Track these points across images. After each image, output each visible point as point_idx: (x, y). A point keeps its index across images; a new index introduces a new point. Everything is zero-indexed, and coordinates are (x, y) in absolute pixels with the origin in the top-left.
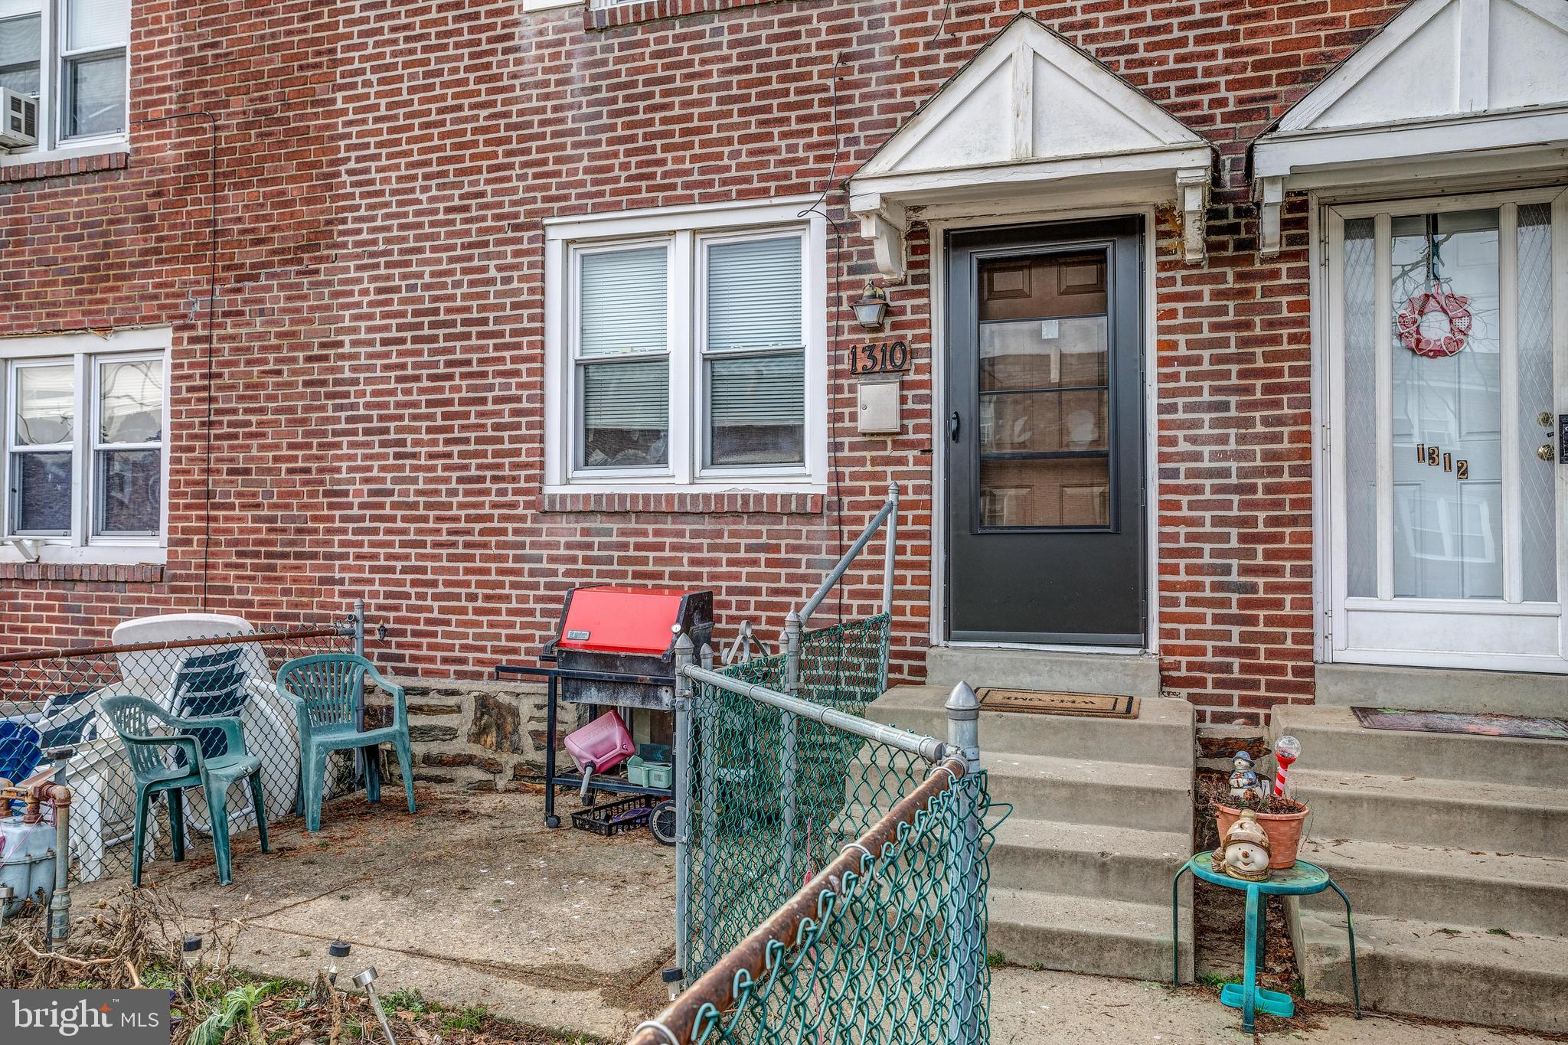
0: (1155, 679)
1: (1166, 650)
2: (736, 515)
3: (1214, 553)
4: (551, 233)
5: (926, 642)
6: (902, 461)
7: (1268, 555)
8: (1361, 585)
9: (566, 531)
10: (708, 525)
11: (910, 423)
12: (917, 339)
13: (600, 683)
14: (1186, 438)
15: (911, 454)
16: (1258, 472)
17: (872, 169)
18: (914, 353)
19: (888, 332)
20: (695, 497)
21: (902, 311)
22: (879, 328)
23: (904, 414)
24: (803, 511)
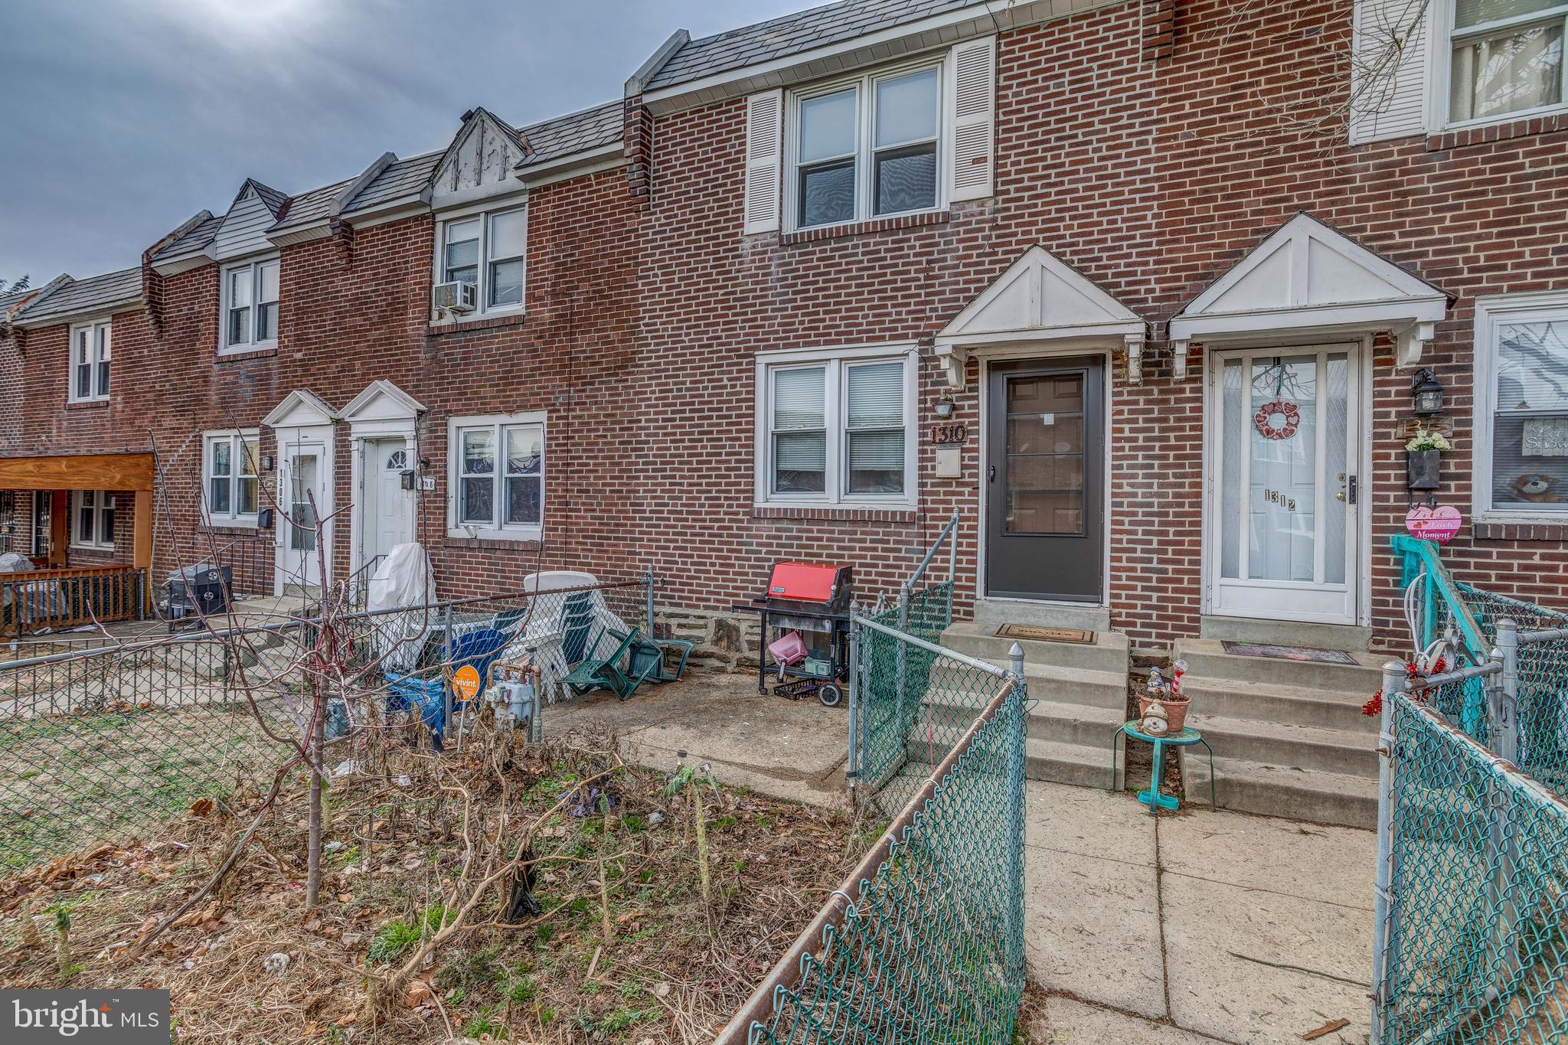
0: (1107, 621)
1: (1114, 605)
2: (864, 522)
3: (1143, 551)
4: (759, 360)
5: (974, 597)
6: (961, 494)
7: (1175, 552)
8: (1229, 570)
9: (766, 529)
10: (848, 528)
11: (967, 472)
12: (971, 424)
13: (790, 616)
14: (1128, 485)
15: (967, 490)
16: (1169, 505)
17: (947, 331)
18: (970, 432)
19: (954, 420)
20: (841, 511)
21: (962, 407)
22: (949, 417)
23: (963, 467)
24: (904, 520)
